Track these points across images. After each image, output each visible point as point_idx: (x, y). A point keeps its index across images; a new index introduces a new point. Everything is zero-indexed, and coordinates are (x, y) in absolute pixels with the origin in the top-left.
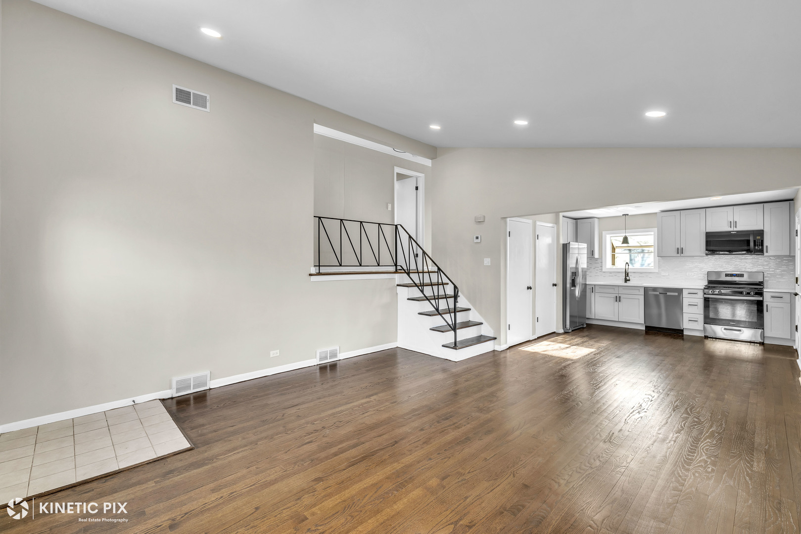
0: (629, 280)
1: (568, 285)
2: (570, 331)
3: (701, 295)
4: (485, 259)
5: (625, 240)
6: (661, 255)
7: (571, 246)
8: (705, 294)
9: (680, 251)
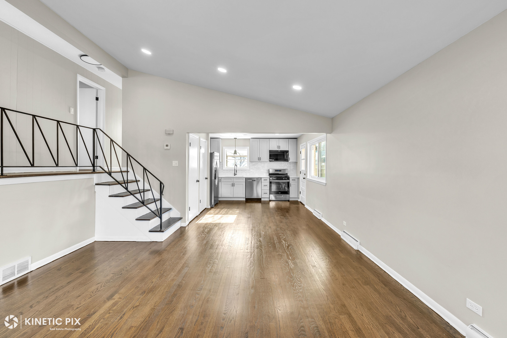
0: (236, 174)
1: (213, 178)
2: (213, 206)
3: (268, 181)
4: (173, 161)
5: (235, 153)
6: (251, 161)
7: (215, 155)
8: (270, 180)
9: (259, 159)
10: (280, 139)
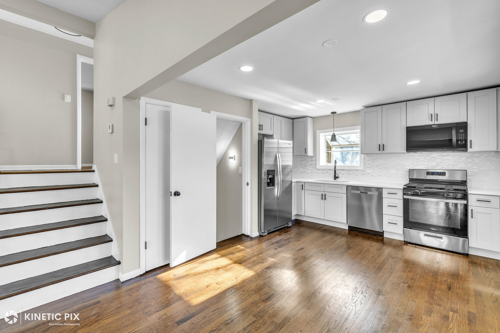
0: (338, 177)
1: (265, 184)
2: (266, 234)
3: (400, 195)
5: (334, 139)
6: (364, 152)
8: (404, 194)
9: (382, 148)
10: (436, 98)
